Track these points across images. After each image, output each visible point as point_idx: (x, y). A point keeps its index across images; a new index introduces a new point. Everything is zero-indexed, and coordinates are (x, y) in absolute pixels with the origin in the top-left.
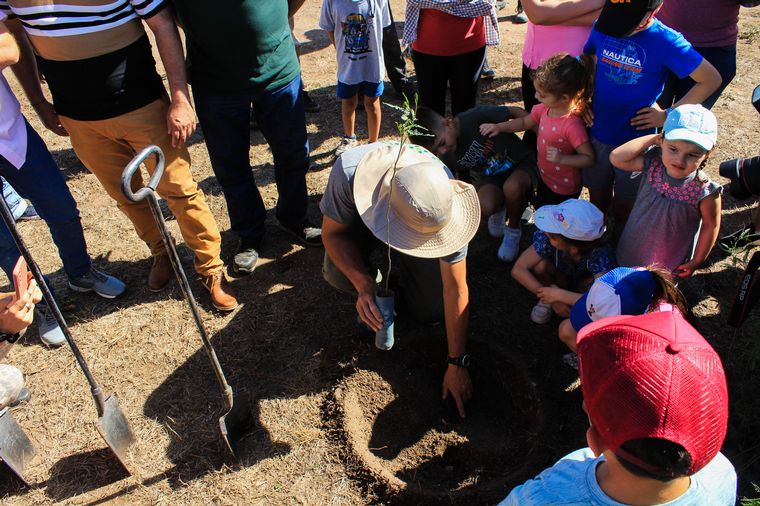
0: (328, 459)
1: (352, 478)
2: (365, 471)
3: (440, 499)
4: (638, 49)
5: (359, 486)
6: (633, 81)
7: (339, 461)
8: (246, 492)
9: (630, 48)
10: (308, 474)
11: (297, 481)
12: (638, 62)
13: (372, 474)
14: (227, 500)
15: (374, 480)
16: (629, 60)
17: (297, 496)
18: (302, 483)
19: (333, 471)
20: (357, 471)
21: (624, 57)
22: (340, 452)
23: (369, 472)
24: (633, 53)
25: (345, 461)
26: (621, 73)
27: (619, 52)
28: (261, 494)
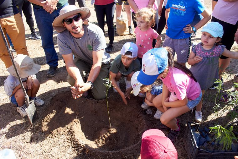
0: (66, 141)
1: (74, 147)
2: (79, 144)
3: (106, 153)
4: (184, 3)
5: (76, 150)
6: (183, 14)
7: (70, 141)
8: (33, 153)
9: (182, 2)
10: (57, 146)
11: (53, 148)
12: (184, 7)
13: (81, 145)
14: (25, 156)
15: (82, 147)
16: (181, 6)
17: (52, 154)
18: (55, 150)
19: (67, 145)
20: (76, 145)
21: (179, 6)
22: (70, 138)
23: (80, 144)
24: (183, 4)
25: (72, 141)
26: (178, 11)
27: (178, 4)
28: (39, 154)
